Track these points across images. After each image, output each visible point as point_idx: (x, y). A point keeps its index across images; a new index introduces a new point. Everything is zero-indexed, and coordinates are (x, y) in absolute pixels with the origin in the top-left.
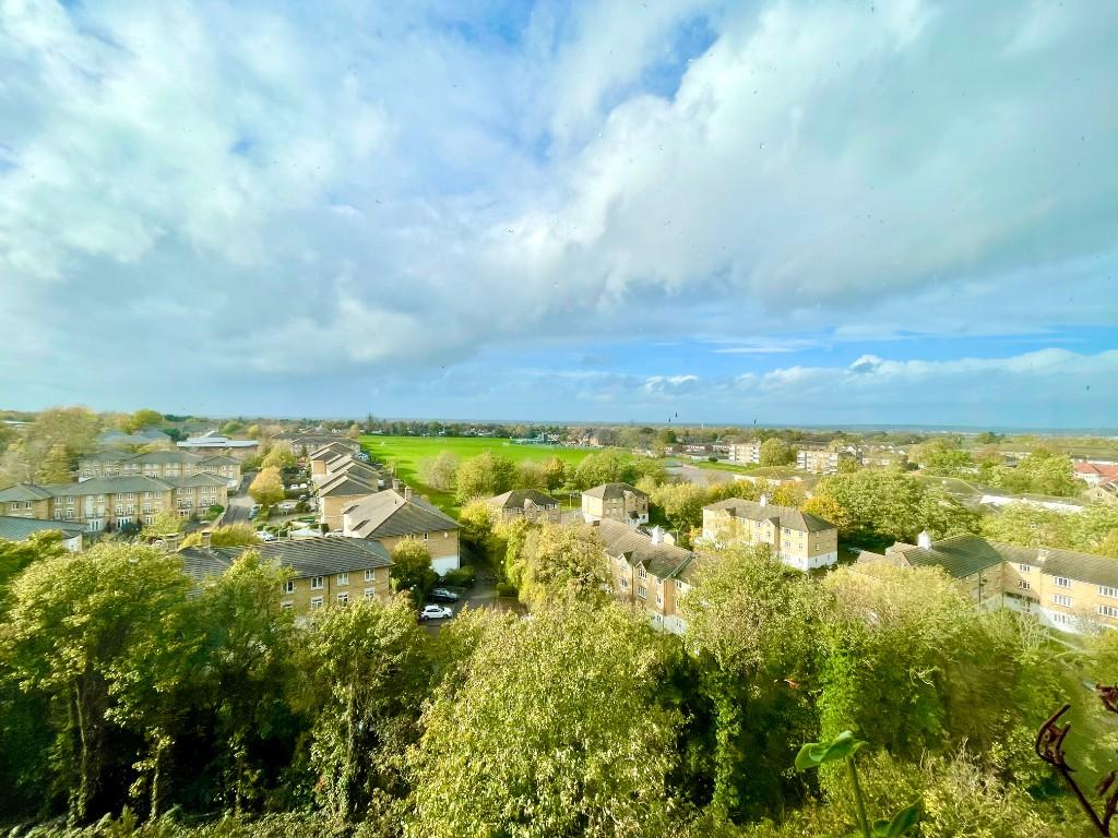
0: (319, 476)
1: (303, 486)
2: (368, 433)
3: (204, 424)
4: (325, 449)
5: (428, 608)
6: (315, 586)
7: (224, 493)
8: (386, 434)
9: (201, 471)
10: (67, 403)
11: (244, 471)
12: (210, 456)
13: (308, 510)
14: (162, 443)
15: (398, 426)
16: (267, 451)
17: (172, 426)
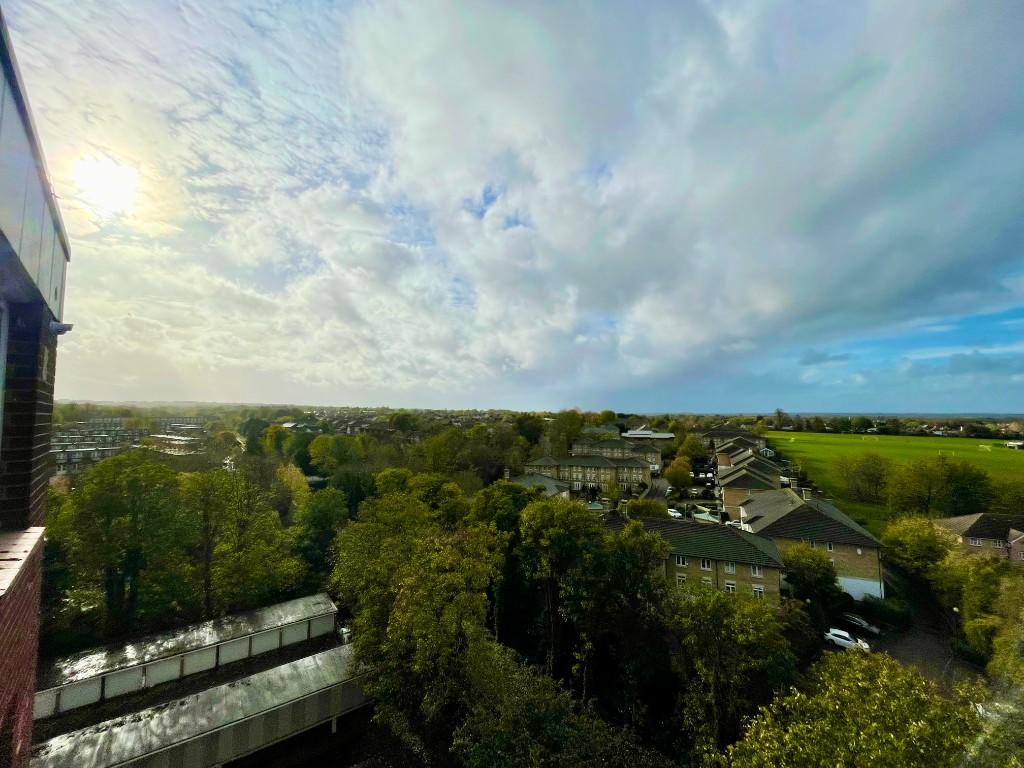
0: (724, 467)
1: (710, 475)
2: (777, 429)
3: (639, 420)
4: (730, 443)
5: (834, 631)
6: (704, 566)
7: (648, 474)
8: (799, 429)
9: (636, 455)
10: (569, 408)
11: (664, 457)
12: (642, 445)
13: (713, 497)
14: (614, 434)
15: (812, 421)
16: (681, 443)
17: (621, 421)
